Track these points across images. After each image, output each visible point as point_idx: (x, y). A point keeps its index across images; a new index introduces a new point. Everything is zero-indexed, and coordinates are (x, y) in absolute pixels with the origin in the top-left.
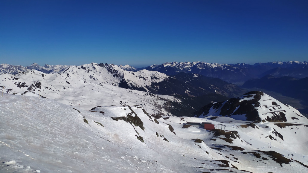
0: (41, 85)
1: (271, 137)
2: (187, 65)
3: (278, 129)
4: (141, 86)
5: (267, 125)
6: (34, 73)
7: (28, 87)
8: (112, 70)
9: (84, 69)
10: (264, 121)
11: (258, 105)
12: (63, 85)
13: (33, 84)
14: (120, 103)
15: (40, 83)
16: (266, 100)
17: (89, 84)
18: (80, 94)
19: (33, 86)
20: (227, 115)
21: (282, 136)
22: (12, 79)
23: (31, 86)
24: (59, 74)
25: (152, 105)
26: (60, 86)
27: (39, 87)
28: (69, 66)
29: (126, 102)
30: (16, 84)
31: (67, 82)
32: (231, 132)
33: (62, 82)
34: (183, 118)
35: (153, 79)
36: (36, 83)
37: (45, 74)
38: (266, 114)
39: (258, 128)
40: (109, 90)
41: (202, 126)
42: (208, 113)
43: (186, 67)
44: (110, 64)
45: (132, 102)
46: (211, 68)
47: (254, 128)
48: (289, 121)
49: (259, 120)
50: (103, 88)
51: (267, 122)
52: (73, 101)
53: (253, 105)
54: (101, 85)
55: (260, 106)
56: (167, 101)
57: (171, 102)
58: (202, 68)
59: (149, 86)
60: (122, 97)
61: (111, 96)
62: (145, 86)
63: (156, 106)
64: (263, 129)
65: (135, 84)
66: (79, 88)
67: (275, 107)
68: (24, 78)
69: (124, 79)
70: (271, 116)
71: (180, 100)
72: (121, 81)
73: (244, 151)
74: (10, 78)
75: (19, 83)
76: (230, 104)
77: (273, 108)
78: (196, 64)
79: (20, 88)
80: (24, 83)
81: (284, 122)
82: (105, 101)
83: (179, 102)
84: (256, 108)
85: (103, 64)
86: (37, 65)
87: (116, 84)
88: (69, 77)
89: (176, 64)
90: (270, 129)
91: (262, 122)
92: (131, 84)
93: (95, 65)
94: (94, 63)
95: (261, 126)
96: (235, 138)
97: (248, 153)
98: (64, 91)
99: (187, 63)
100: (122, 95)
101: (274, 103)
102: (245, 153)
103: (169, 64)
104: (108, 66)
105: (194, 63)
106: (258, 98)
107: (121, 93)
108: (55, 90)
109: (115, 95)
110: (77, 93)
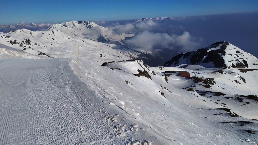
0: (30, 41)
1: (236, 81)
3: (242, 74)
4: (116, 41)
5: (233, 71)
6: (23, 31)
7: (19, 44)
8: (90, 27)
9: (66, 26)
10: (229, 68)
11: (224, 54)
12: (50, 41)
13: (23, 41)
14: (100, 56)
15: (29, 40)
16: (231, 49)
17: (73, 40)
18: (65, 49)
19: (24, 43)
20: (196, 64)
21: (245, 80)
22: (4, 37)
23: (22, 42)
24: (45, 31)
25: (128, 56)
26: (47, 42)
27: (29, 43)
28: (52, 24)
29: (105, 55)
30: (9, 42)
31: (52, 38)
32: (208, 79)
33: (48, 38)
34: (161, 68)
35: (126, 34)
36: (26, 40)
37: (32, 32)
38: (231, 61)
39: (226, 74)
40: (89, 44)
41: (180, 74)
42: (179, 62)
44: (89, 22)
45: (111, 55)
47: (223, 74)
48: (250, 66)
49: (225, 67)
50: (85, 43)
51: (232, 68)
52: (60, 55)
53: (220, 54)
54: (83, 41)
55: (226, 55)
56: (140, 53)
57: (143, 53)
59: (123, 41)
60: (101, 51)
61: (92, 50)
62: (120, 40)
63: (131, 58)
64: (229, 74)
65: (111, 39)
66: (64, 44)
67: (238, 55)
68: (15, 36)
69: (101, 34)
70: (235, 63)
71: (151, 52)
72: (99, 37)
73: (226, 96)
74: (3, 36)
75: (11, 40)
76: (198, 53)
77: (237, 56)
78: (163, 19)
79: (13, 45)
80: (16, 40)
81: (246, 68)
82: (87, 54)
83: (150, 53)
84: (222, 57)
85: (82, 22)
86: (24, 24)
87: (95, 39)
88: (53, 34)
89: (146, 20)
90: (236, 75)
91: (228, 68)
92: (108, 39)
93: (75, 23)
94: (74, 21)
95: (228, 72)
96: (213, 84)
97: (231, 98)
98: (51, 47)
99: (156, 18)
100: (101, 49)
101: (238, 52)
102: (228, 98)
103: (140, 20)
104: (86, 23)
105: (162, 18)
106: (224, 47)
107: (100, 47)
108: (43, 46)
109: (96, 49)
110: (63, 48)
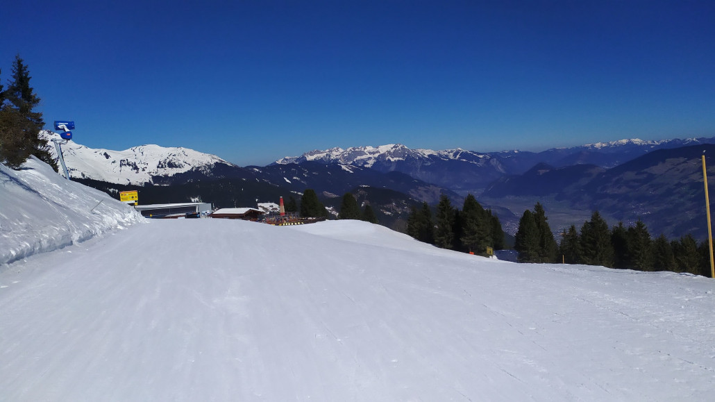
2: (362, 153)
43: (359, 158)
46: (419, 158)
58: (397, 159)
78: (384, 151)
103: (322, 153)
